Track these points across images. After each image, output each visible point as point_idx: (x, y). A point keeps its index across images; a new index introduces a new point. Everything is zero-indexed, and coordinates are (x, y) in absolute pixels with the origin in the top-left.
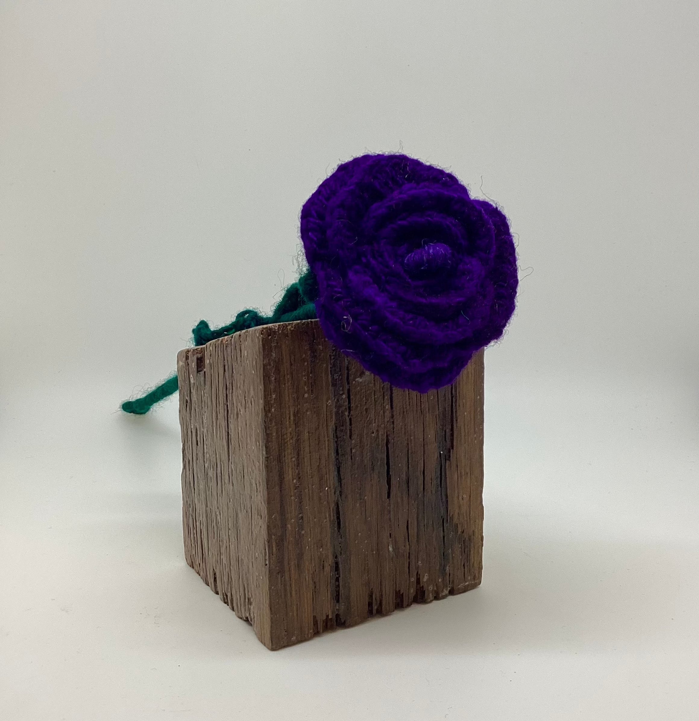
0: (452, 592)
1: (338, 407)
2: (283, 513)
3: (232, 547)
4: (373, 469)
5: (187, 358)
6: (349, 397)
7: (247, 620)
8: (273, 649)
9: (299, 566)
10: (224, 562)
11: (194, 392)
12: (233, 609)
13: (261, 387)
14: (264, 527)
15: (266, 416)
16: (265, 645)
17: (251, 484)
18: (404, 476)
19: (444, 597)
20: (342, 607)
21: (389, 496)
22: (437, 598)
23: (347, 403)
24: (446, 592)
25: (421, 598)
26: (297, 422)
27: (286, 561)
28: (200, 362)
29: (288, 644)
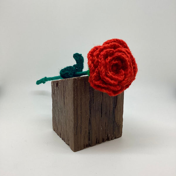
0: (115, 138)
3: (65, 128)
4: (98, 111)
5: (54, 83)
6: (93, 94)
7: (68, 144)
8: (74, 152)
9: (81, 133)
10: (63, 131)
11: (55, 91)
12: (65, 142)
13: (73, 92)
14: (73, 125)
15: (74, 99)
16: (72, 150)
17: (70, 114)
18: (105, 112)
20: (90, 142)
21: (101, 117)
22: (112, 139)
23: (92, 96)
24: (114, 138)
25: (108, 139)
26: (81, 100)
27: (78, 132)
28: (57, 84)
29: (78, 150)
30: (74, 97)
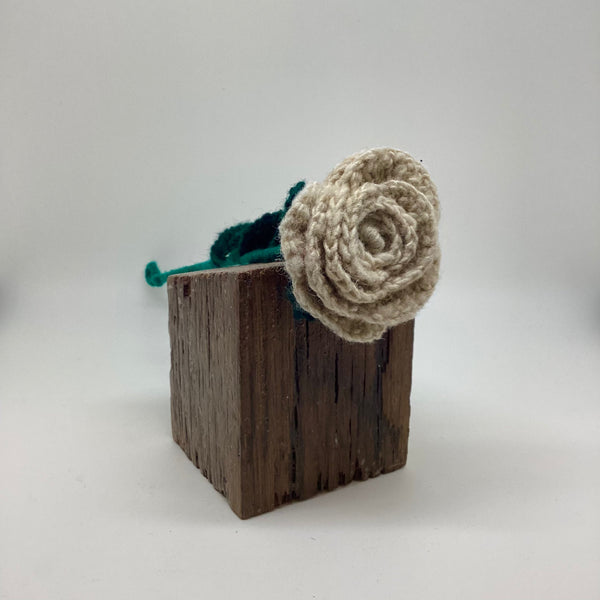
0: (383, 472)
1: (299, 334)
2: (253, 417)
3: (211, 437)
4: (324, 381)
5: (176, 283)
6: (307, 327)
7: (222, 493)
8: (243, 519)
9: (264, 456)
10: (205, 446)
11: (181, 310)
12: (211, 482)
13: (237, 321)
14: (238, 428)
15: (241, 343)
16: (237, 514)
17: (228, 393)
18: (349, 385)
19: (376, 476)
20: (297, 485)
21: (336, 401)
22: (371, 476)
23: (305, 331)
24: (378, 472)
25: (359, 476)
26: (265, 347)
27: (254, 452)
28: (187, 289)
29: (255, 514)
30: (242, 339)
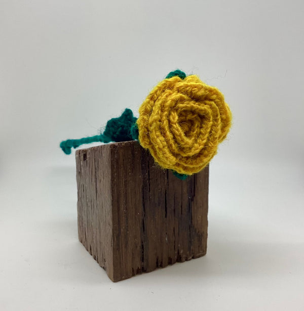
0: (193, 258)
1: (144, 178)
2: (119, 223)
3: (98, 237)
4: (159, 205)
5: (79, 154)
6: (149, 174)
7: (104, 268)
8: (114, 282)
9: (126, 246)
10: (95, 242)
11: (82, 168)
12: (98, 263)
13: (110, 170)
14: (111, 231)
15: (112, 183)
16: (111, 279)
17: (106, 211)
18: (173, 208)
19: (190, 260)
20: (145, 264)
21: (166, 217)
22: (187, 260)
23: (148, 177)
24: (191, 258)
25: (179, 260)
26: (126, 186)
27: (120, 244)
28: (85, 156)
29: (121, 279)
30: (112, 180)
